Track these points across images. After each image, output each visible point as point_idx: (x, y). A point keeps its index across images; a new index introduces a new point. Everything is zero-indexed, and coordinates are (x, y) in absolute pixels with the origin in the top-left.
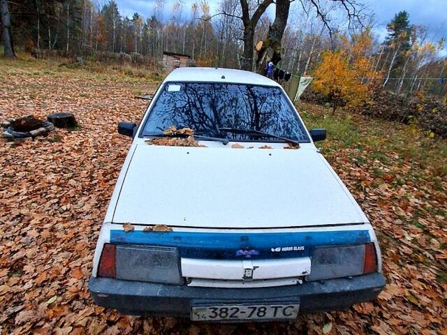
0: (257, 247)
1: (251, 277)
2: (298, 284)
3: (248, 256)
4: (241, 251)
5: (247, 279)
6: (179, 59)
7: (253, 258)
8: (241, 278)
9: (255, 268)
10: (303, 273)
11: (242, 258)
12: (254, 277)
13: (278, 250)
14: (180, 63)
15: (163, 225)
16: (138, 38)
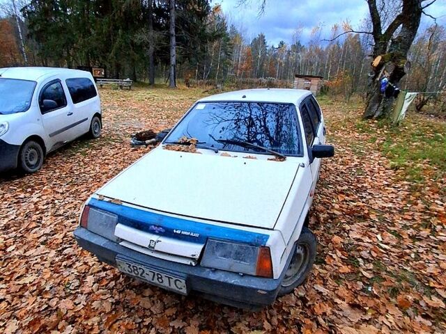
0: (165, 226)
1: (153, 248)
2: (191, 265)
3: (157, 232)
4: (153, 227)
5: (150, 248)
6: (310, 81)
7: (160, 234)
8: (147, 246)
9: (158, 241)
10: (193, 255)
11: (153, 232)
12: (156, 249)
13: (178, 232)
14: (311, 84)
15: (118, 200)
16: (281, 64)
